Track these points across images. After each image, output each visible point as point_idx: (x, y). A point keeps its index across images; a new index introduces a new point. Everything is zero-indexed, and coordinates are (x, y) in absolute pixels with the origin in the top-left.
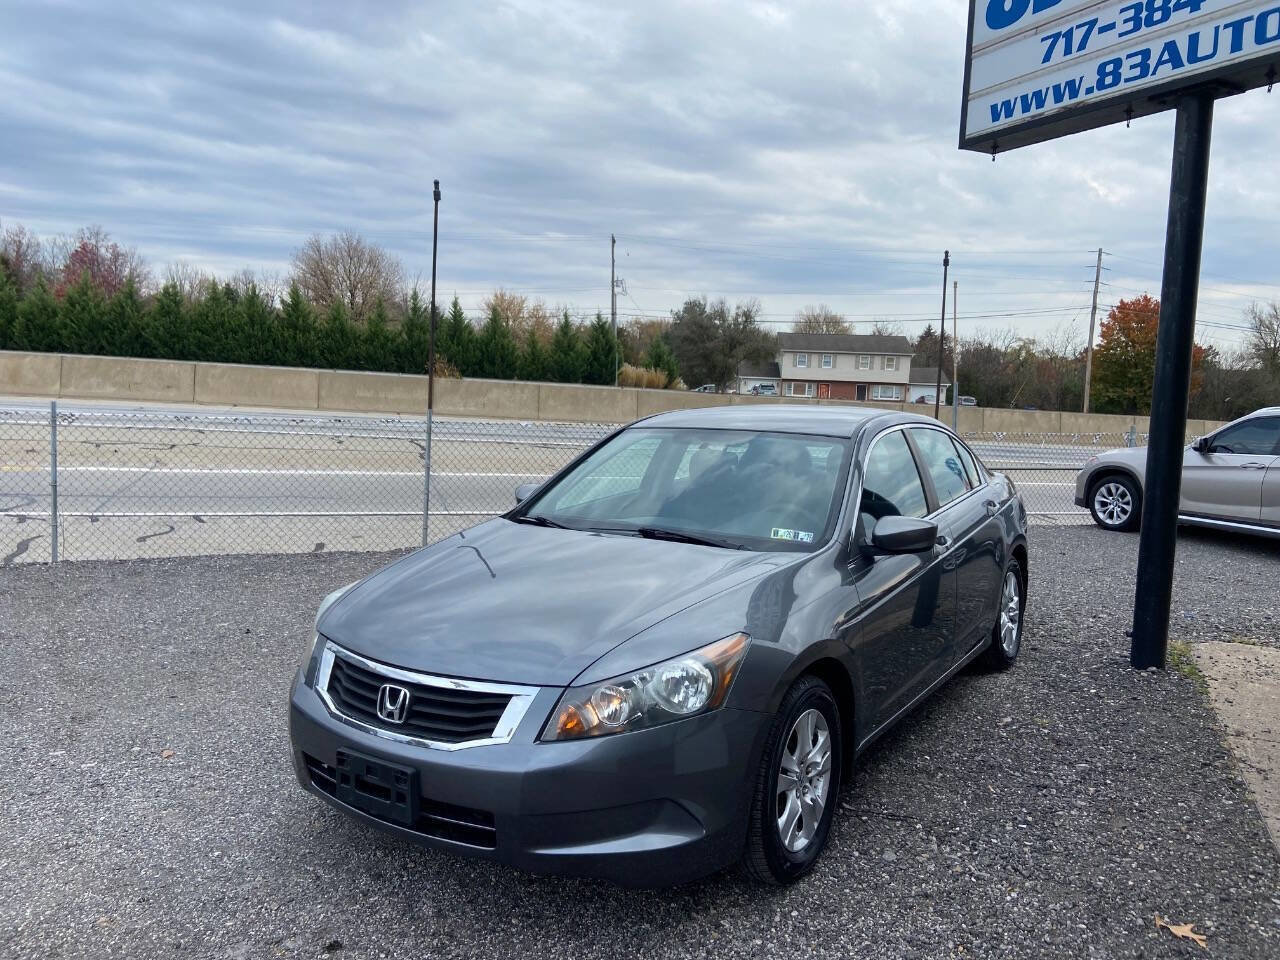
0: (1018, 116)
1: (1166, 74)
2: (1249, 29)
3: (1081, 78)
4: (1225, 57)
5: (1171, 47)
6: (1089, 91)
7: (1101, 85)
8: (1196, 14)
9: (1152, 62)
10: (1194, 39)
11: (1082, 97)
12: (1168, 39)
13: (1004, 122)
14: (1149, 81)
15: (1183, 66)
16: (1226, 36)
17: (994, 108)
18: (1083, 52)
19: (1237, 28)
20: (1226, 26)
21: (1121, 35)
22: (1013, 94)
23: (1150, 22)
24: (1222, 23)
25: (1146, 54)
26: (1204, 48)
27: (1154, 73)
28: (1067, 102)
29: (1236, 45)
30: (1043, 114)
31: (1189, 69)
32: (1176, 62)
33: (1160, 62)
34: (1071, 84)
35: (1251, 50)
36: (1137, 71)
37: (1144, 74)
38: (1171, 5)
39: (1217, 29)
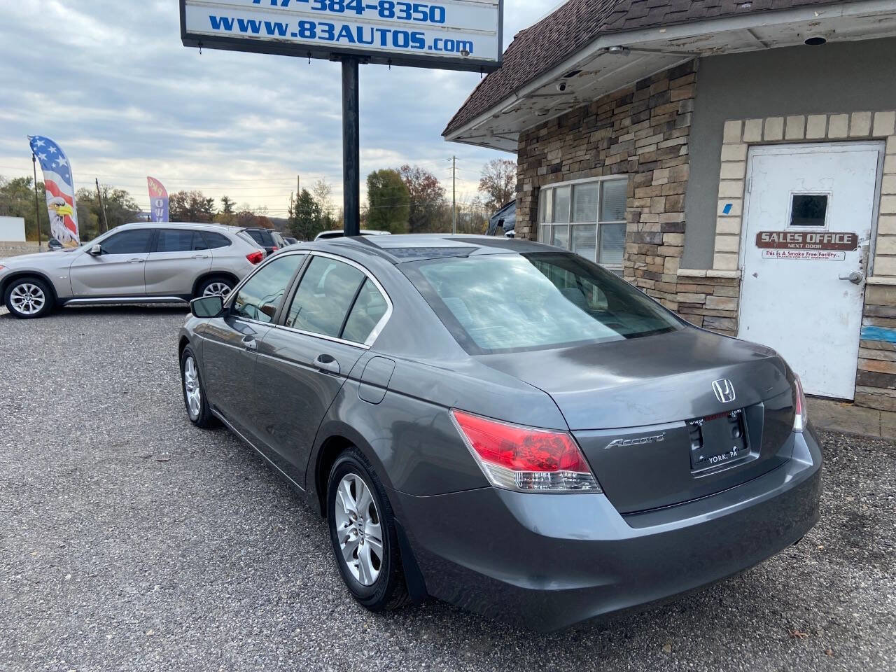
0: (236, 32)
1: (344, 43)
2: (389, 36)
3: (287, 25)
4: (376, 46)
5: (346, 28)
6: (294, 35)
7: (302, 34)
8: (359, 16)
9: (336, 33)
10: (360, 30)
11: (288, 37)
12: (346, 24)
13: (222, 32)
14: (333, 43)
15: (354, 42)
16: (378, 35)
17: (213, 19)
18: (285, 8)
19: (384, 33)
20: (377, 30)
21: (312, 8)
22: (230, 15)
23: (332, 9)
24: (375, 27)
25: (331, 27)
26: (367, 37)
27: (338, 40)
28: (277, 36)
29: (384, 42)
30: (259, 38)
31: (357, 46)
32: (352, 40)
33: (340, 35)
34: (279, 25)
35: (390, 48)
36: (326, 35)
37: (331, 37)
38: (345, 4)
39: (372, 29)
